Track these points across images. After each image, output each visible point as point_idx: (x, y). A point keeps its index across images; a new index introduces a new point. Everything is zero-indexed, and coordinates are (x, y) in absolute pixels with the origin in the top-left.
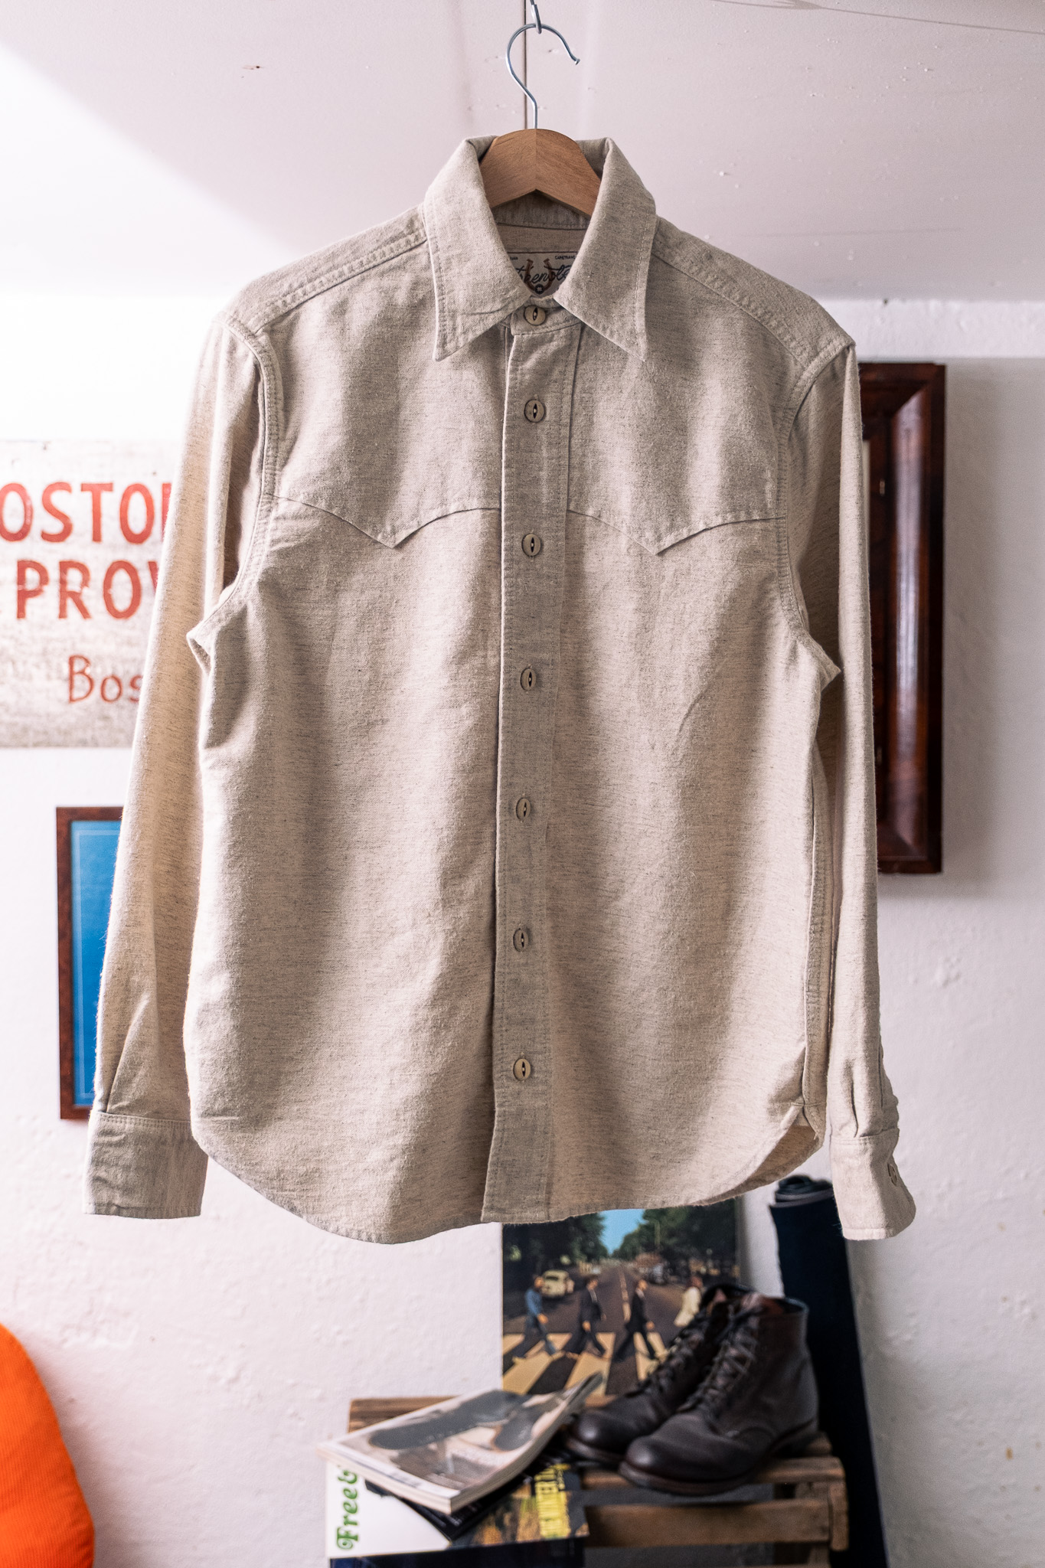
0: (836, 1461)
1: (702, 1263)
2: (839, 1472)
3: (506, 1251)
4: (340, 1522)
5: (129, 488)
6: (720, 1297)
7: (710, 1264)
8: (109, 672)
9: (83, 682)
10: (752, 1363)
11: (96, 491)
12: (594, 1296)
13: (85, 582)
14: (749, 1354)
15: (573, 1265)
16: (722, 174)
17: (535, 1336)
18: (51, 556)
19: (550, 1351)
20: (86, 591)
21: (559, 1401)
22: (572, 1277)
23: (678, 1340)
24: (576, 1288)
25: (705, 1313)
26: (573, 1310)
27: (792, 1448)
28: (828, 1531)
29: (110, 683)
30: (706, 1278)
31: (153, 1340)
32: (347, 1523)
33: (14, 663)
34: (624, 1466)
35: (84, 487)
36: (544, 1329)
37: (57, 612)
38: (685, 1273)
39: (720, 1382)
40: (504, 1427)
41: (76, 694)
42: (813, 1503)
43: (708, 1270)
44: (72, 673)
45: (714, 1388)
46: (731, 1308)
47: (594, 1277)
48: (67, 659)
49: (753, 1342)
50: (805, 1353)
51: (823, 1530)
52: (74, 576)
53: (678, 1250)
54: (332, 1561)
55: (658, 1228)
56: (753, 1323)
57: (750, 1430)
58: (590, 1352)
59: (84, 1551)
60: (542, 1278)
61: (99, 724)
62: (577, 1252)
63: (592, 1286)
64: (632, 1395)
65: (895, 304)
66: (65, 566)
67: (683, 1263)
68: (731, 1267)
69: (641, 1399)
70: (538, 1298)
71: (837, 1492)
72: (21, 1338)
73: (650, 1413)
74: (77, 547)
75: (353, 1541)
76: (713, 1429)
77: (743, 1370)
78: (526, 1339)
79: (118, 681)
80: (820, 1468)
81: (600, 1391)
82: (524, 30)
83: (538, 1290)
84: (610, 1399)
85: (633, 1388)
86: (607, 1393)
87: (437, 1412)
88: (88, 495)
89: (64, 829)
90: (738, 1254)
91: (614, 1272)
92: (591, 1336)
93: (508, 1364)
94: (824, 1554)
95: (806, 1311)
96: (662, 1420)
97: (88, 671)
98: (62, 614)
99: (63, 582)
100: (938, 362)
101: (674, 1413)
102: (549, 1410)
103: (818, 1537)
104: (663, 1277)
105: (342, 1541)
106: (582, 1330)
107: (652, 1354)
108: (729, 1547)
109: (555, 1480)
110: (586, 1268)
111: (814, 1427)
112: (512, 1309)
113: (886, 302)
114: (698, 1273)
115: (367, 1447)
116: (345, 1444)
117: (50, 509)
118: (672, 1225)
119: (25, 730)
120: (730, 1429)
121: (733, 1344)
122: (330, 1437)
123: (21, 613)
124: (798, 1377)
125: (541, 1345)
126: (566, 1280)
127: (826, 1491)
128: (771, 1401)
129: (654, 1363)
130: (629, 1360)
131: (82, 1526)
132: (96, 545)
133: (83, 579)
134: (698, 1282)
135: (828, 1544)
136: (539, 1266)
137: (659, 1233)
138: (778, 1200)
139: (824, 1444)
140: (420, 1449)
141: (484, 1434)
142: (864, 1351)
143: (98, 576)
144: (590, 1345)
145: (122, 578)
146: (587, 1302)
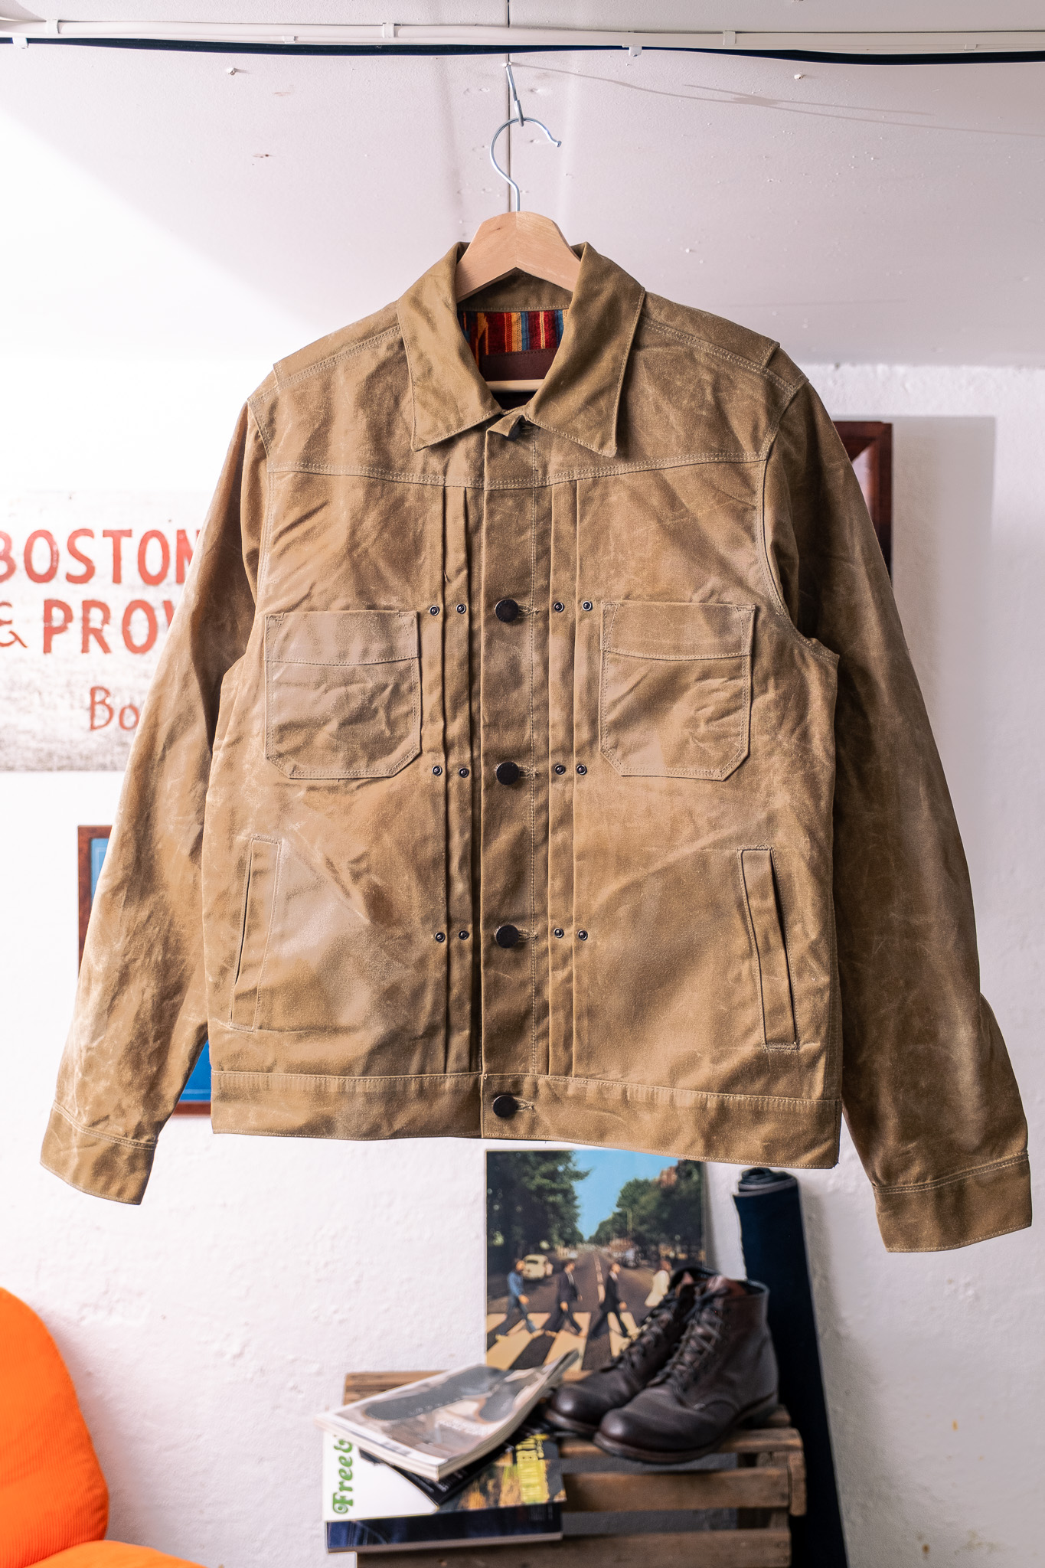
0: (795, 1432)
1: (671, 1248)
2: (797, 1442)
3: (490, 1237)
4: (336, 1488)
5: (146, 534)
6: (688, 1280)
7: (678, 1249)
8: (127, 702)
9: (103, 711)
10: (717, 1341)
11: (117, 536)
12: (571, 1279)
13: (106, 620)
14: (714, 1333)
15: (552, 1249)
16: (688, 251)
17: (516, 1314)
18: (75, 596)
19: (530, 1330)
20: (106, 627)
21: (538, 1375)
22: (551, 1261)
23: (649, 1320)
24: (554, 1271)
25: (674, 1294)
26: (551, 1291)
27: (753, 1420)
28: (789, 1497)
29: (128, 712)
30: (674, 1262)
31: (164, 1318)
32: (342, 1488)
33: (40, 694)
34: (598, 1436)
35: (106, 534)
36: (525, 1308)
37: (80, 647)
38: (654, 1257)
39: (687, 1358)
40: (488, 1399)
41: (97, 723)
42: (773, 1471)
43: (676, 1254)
44: (93, 703)
45: (682, 1364)
46: (697, 1289)
47: (571, 1261)
48: (89, 690)
49: (717, 1320)
50: (766, 1331)
51: (783, 1496)
52: (96, 615)
53: (648, 1235)
54: (328, 1524)
55: (630, 1215)
56: (718, 1303)
57: (714, 1403)
58: (567, 1330)
59: (99, 1514)
60: (523, 1262)
61: (118, 749)
62: (555, 1238)
63: (569, 1269)
64: (606, 1370)
65: (846, 368)
66: (87, 605)
67: (653, 1248)
68: (697, 1252)
69: (614, 1374)
70: (519, 1280)
71: (796, 1460)
72: (41, 1315)
73: (623, 1387)
74: (100, 588)
75: (348, 1506)
76: (681, 1402)
77: (708, 1347)
78: (508, 1319)
79: (136, 711)
80: (779, 1439)
81: (577, 1365)
82: (508, 124)
83: (519, 1273)
84: (586, 1373)
85: (607, 1364)
86: (583, 1368)
87: (426, 1385)
88: (109, 540)
89: (85, 847)
90: (704, 1240)
91: (589, 1256)
92: (569, 1315)
93: (491, 1341)
94: (784, 1519)
95: (767, 1292)
96: (634, 1394)
97: (108, 701)
98: (85, 649)
99: (86, 620)
100: (885, 421)
101: (645, 1387)
102: (530, 1384)
103: (777, 1503)
104: (635, 1261)
105: (337, 1506)
106: (560, 1310)
107: (624, 1332)
108: (696, 1512)
109: (535, 1449)
110: (563, 1252)
111: (774, 1400)
112: (496, 1290)
113: (837, 366)
114: (667, 1258)
115: (361, 1418)
116: (340, 1415)
117: (74, 553)
118: (643, 1212)
119: (50, 755)
120: (697, 1402)
121: (699, 1323)
122: (327, 1409)
123: (47, 649)
124: (759, 1354)
125: (522, 1323)
126: (545, 1263)
127: (786, 1459)
128: (734, 1376)
129: (627, 1341)
130: (603, 1337)
131: (98, 1491)
132: (116, 586)
133: (104, 617)
134: (668, 1266)
135: (787, 1509)
136: (520, 1251)
137: (631, 1220)
138: (741, 1190)
139: (784, 1416)
140: (410, 1420)
141: (469, 1407)
142: (820, 1329)
143: (117, 615)
144: (567, 1324)
145: (139, 615)
146: (565, 1284)
